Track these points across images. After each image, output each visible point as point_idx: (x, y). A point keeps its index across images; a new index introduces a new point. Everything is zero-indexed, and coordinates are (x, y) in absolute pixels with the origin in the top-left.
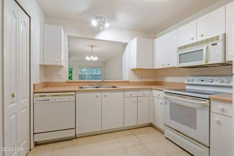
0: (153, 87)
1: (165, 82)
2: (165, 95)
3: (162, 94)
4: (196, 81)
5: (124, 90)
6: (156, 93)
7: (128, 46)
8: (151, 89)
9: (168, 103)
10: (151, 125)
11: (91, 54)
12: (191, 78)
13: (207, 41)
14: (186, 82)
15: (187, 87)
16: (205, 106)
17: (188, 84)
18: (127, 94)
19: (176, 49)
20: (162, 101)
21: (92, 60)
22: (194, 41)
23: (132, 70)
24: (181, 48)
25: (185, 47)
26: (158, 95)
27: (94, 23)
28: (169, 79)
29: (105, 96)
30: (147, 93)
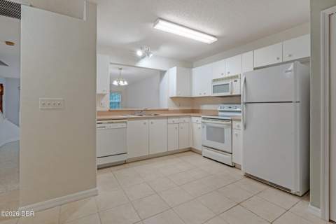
0: (192, 114)
1: (202, 110)
2: (203, 120)
3: (200, 120)
4: (226, 108)
5: (167, 117)
6: (194, 119)
7: (167, 74)
8: (190, 116)
9: (205, 126)
10: (190, 150)
11: (120, 78)
12: (222, 106)
13: (232, 78)
14: (219, 109)
15: (220, 114)
16: (228, 125)
17: (220, 111)
18: (170, 120)
19: (211, 81)
20: (200, 126)
21: (119, 85)
22: (223, 76)
23: (172, 98)
24: (214, 80)
25: (218, 80)
26: (197, 121)
27: (139, 53)
28: (205, 107)
29: (152, 123)
30: (187, 119)
